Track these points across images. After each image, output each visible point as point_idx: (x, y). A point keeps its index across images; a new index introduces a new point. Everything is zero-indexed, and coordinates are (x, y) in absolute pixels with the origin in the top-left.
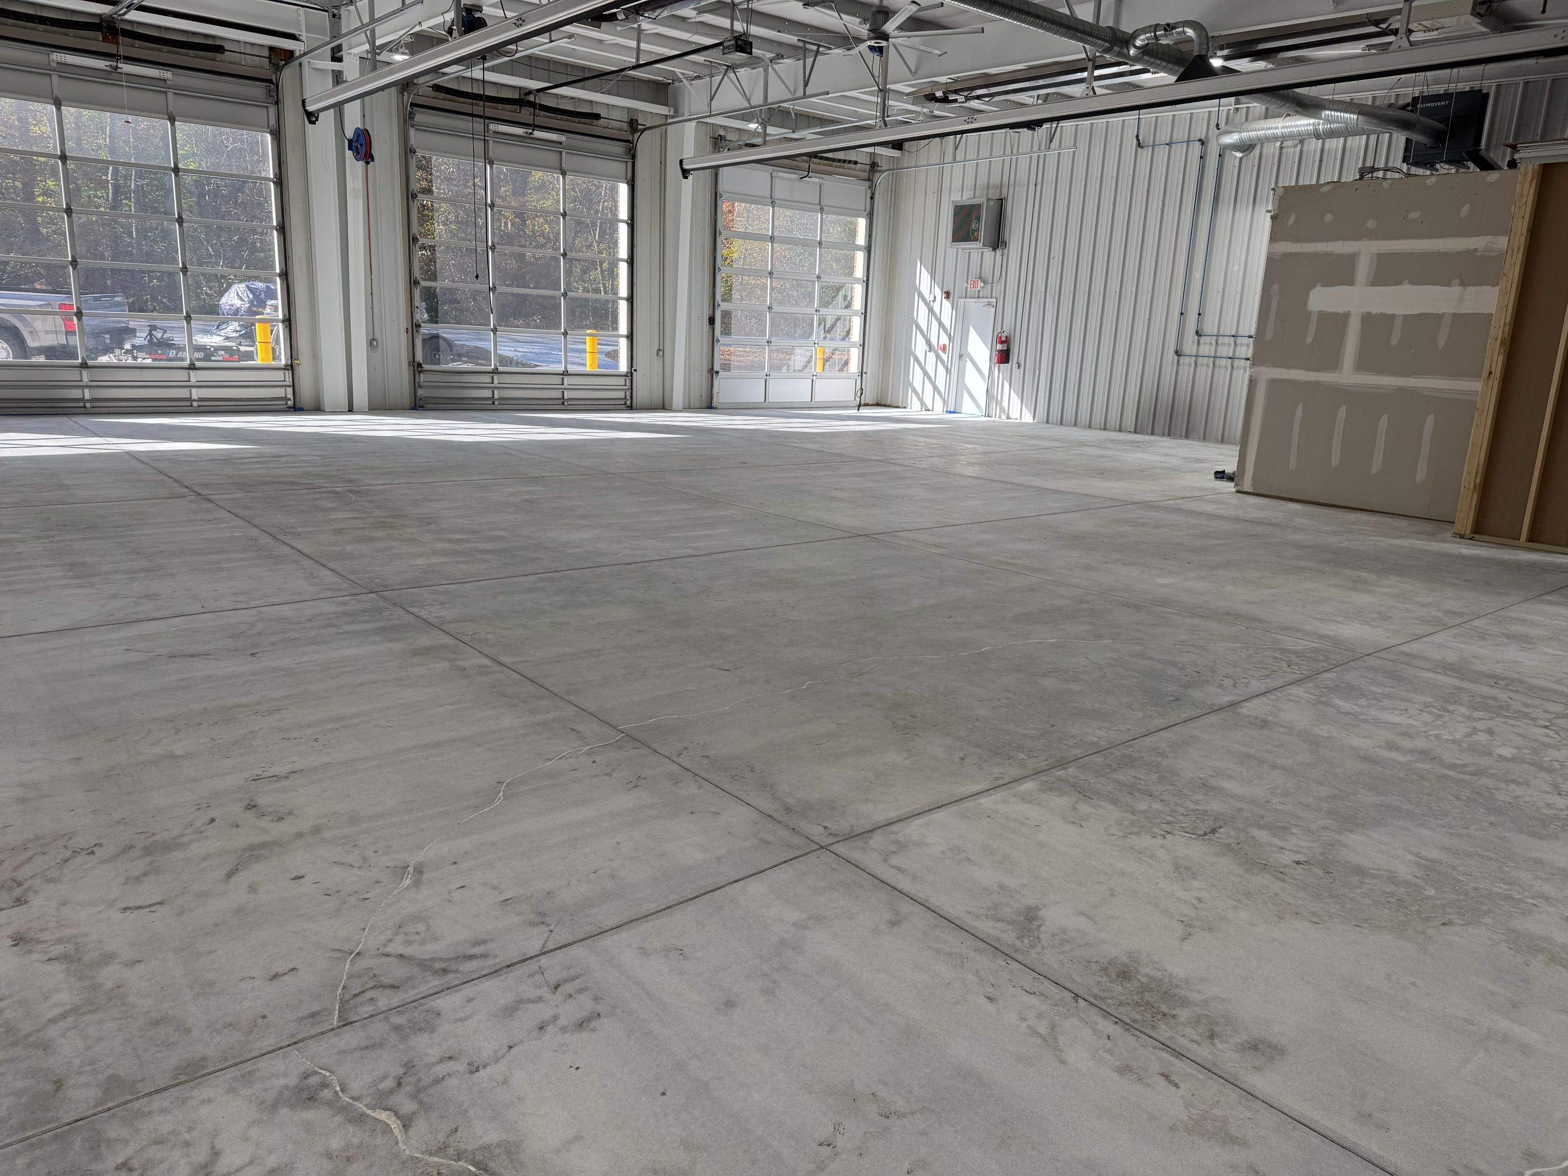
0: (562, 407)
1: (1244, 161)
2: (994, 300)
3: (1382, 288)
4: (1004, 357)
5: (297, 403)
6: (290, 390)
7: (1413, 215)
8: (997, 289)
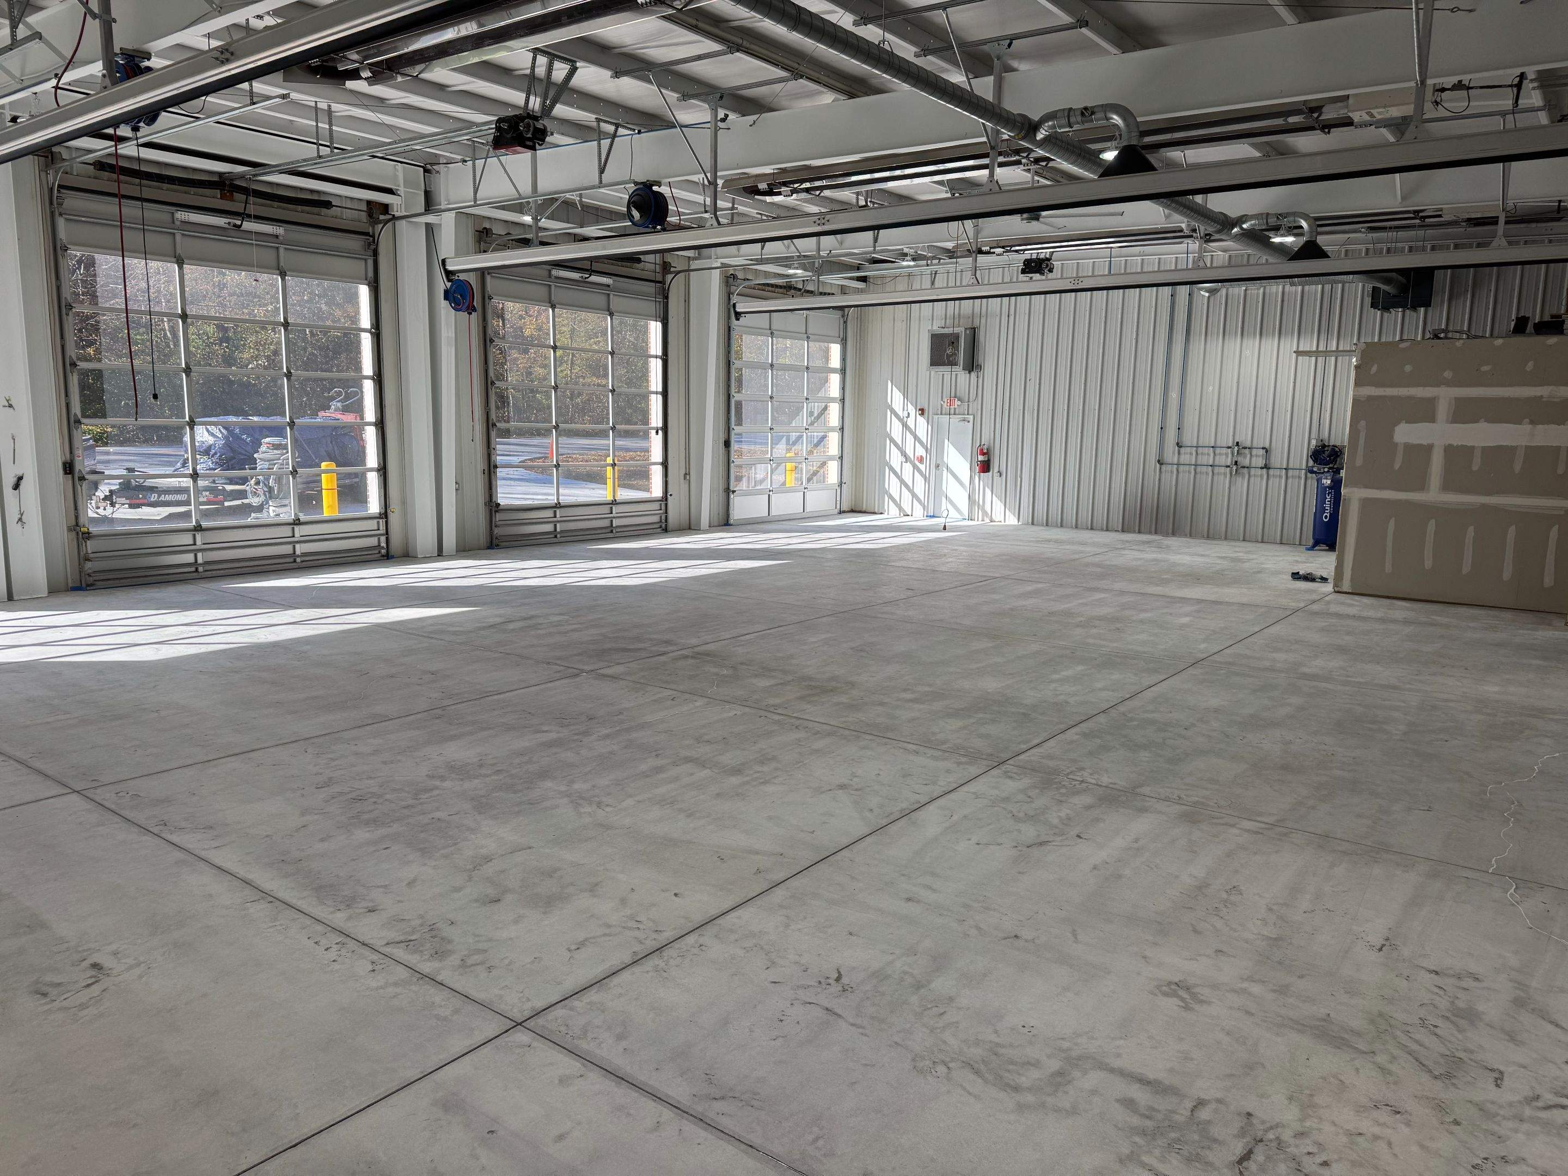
0: (611, 535)
1: (1212, 299)
2: (971, 417)
3: (1461, 425)
4: (985, 467)
5: (390, 550)
6: (383, 539)
7: (1485, 368)
8: (975, 406)
